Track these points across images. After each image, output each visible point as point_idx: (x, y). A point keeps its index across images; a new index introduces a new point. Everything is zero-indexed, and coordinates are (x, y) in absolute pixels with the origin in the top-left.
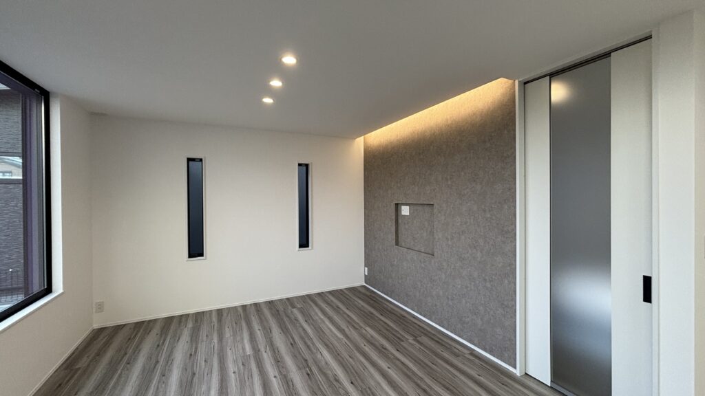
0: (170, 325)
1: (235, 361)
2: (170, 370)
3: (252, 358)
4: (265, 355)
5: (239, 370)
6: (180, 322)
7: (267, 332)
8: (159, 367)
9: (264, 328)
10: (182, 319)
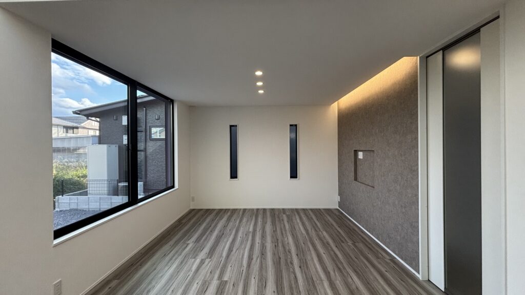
0: (221, 212)
1: (243, 233)
2: (214, 230)
3: (251, 233)
4: (258, 233)
5: (243, 237)
6: (225, 211)
7: (264, 223)
8: (211, 228)
9: (263, 221)
10: (226, 210)
